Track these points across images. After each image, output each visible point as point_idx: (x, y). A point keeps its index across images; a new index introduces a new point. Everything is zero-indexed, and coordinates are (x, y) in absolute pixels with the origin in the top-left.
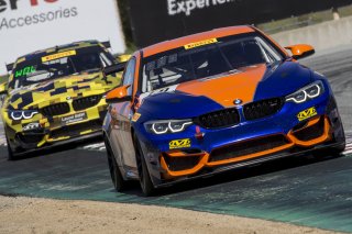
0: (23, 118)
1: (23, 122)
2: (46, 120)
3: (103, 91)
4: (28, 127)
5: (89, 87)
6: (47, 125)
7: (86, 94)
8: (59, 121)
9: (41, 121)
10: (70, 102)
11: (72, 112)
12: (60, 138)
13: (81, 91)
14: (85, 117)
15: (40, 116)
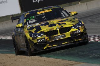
0: (37, 37)
1: (37, 38)
2: (48, 37)
3: (72, 25)
4: (40, 41)
5: (65, 23)
6: (48, 39)
7: (65, 26)
8: (54, 38)
9: (46, 38)
10: (58, 30)
11: (59, 34)
12: (54, 46)
13: (62, 25)
14: (65, 36)
15: (45, 36)
